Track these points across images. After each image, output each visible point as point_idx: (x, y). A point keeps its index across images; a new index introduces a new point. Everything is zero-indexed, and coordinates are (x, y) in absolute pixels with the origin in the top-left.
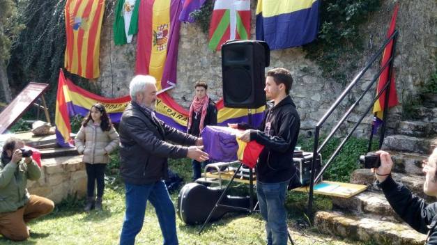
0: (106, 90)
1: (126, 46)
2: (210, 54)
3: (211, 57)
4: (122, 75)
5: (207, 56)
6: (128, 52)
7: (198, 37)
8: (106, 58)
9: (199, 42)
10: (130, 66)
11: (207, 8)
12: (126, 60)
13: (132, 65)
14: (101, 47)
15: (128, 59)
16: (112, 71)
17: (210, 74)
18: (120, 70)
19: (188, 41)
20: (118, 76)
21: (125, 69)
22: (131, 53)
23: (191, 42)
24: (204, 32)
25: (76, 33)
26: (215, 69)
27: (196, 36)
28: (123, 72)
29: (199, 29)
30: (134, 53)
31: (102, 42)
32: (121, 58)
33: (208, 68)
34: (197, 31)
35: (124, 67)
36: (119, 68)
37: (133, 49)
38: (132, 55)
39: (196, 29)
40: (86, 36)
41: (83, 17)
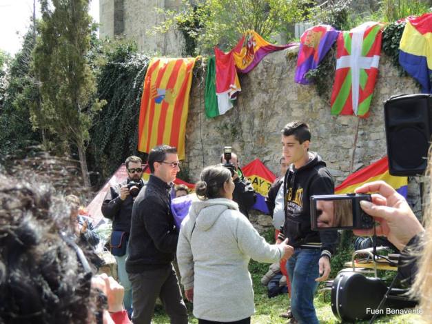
0: (195, 171)
2: (329, 121)
3: (331, 124)
4: (215, 153)
5: (326, 125)
6: (222, 124)
7: (313, 101)
9: (313, 108)
11: (324, 67)
12: (219, 134)
13: (228, 140)
14: (188, 121)
15: (222, 134)
16: (202, 149)
17: (331, 146)
18: (212, 147)
19: (299, 108)
20: (210, 154)
21: (218, 146)
22: (226, 126)
23: (303, 108)
24: (320, 95)
25: (158, 107)
26: (337, 139)
27: (310, 101)
28: (216, 149)
29: (313, 92)
30: (229, 126)
31: (191, 115)
32: (214, 133)
33: (327, 138)
34: (311, 95)
35: (217, 143)
36: (210, 145)
37: (229, 121)
38: (227, 129)
39: (309, 92)
40: (171, 110)
41: (167, 88)
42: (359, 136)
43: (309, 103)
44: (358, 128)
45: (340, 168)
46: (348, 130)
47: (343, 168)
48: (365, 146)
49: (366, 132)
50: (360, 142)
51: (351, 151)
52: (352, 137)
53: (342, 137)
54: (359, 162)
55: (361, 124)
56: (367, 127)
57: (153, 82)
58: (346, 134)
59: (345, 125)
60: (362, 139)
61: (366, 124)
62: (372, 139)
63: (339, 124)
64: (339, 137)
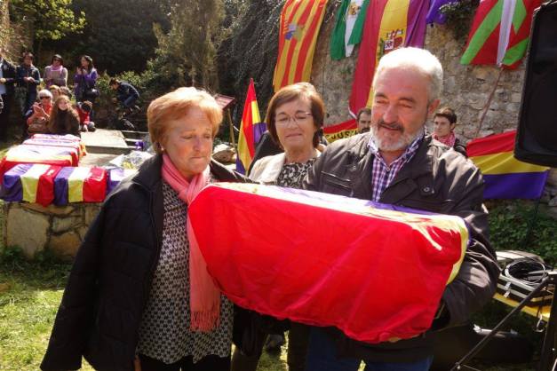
1: (345, 61)
2: (461, 73)
3: (463, 76)
4: (334, 99)
5: (456, 77)
6: (346, 68)
7: (447, 47)
8: (319, 76)
10: (345, 88)
12: (340, 79)
13: (348, 86)
14: (314, 62)
15: (344, 78)
17: (458, 103)
18: (333, 92)
20: (330, 99)
21: (338, 91)
22: (349, 70)
24: (457, 39)
25: (288, 43)
26: (467, 96)
27: (444, 46)
28: (335, 94)
29: (449, 35)
30: (352, 71)
31: (317, 55)
32: (336, 76)
33: (455, 94)
34: (446, 39)
35: (338, 88)
36: (332, 90)
37: (352, 65)
38: (350, 73)
39: (444, 35)
40: (298, 47)
41: (298, 24)
42: (496, 95)
43: (442, 49)
44: (497, 85)
45: (463, 132)
46: (484, 86)
47: (467, 132)
48: (502, 110)
49: (507, 90)
50: (496, 104)
51: (481, 114)
52: (486, 96)
53: (474, 94)
54: (489, 129)
55: (502, 79)
56: (510, 84)
57: (287, 17)
58: (480, 91)
59: (481, 80)
60: (500, 100)
61: (509, 81)
62: (514, 100)
63: (473, 77)
64: (470, 94)
